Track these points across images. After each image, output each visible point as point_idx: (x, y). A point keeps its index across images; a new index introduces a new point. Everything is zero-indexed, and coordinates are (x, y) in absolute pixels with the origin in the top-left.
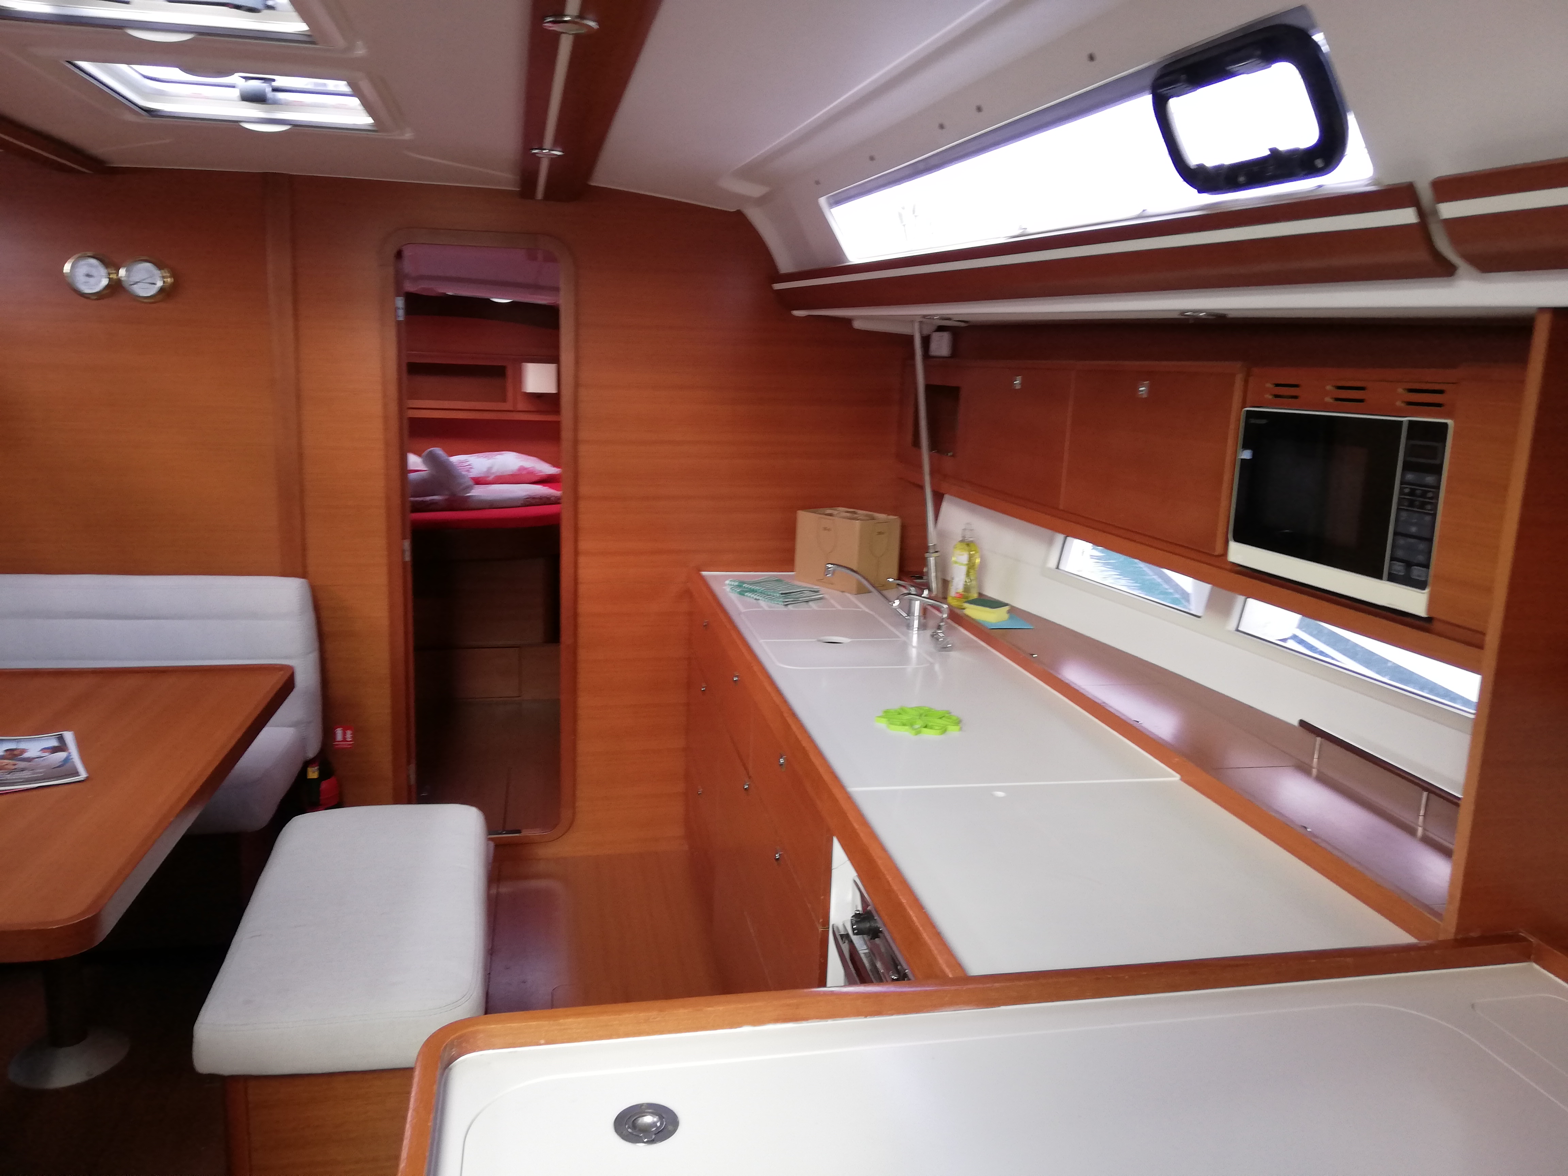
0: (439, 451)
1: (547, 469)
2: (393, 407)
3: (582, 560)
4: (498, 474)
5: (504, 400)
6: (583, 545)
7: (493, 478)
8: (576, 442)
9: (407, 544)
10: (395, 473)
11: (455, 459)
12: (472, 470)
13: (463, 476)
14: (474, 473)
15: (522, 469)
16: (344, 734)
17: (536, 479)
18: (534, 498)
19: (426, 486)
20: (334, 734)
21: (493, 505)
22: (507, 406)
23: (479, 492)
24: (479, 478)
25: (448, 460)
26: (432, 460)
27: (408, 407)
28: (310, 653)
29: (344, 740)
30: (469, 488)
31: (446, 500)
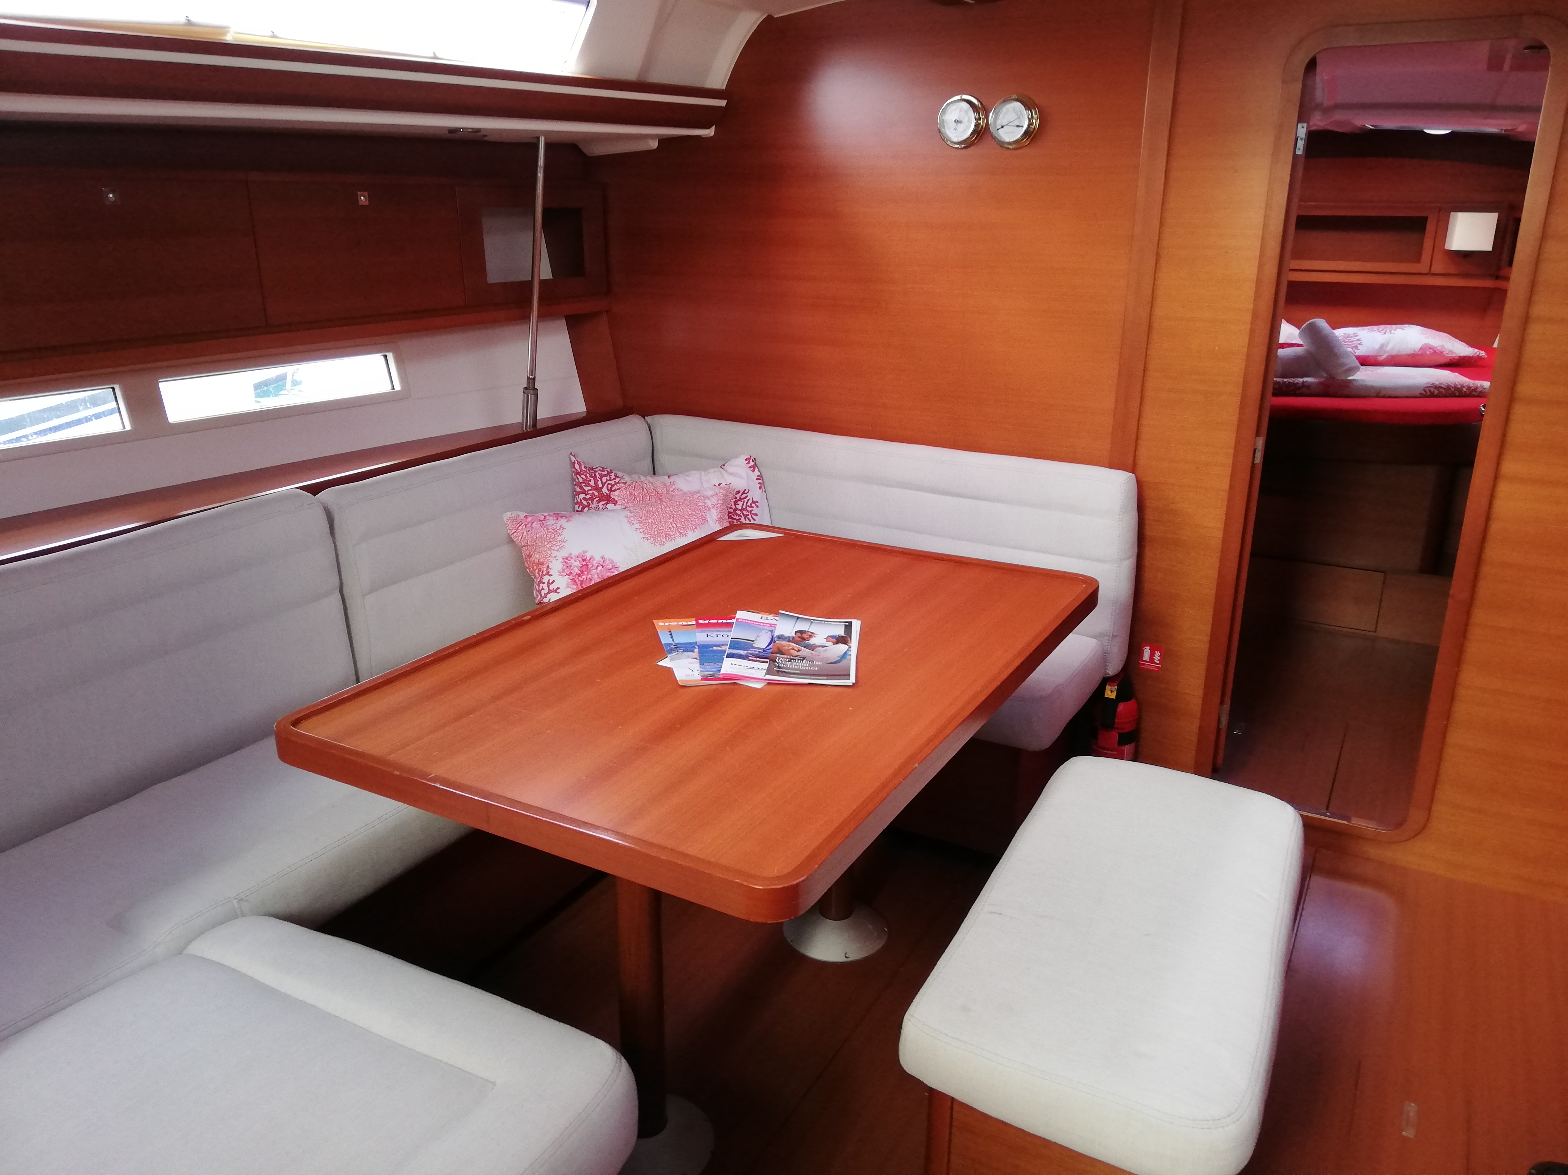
0: (1322, 323)
1: (1460, 349)
2: (1271, 269)
3: (1503, 488)
4: (1394, 353)
5: (1418, 260)
6: (1509, 467)
7: (1386, 357)
8: (1526, 320)
9: (1260, 443)
10: (1260, 352)
11: (1340, 333)
12: (1359, 347)
13: (1347, 354)
14: (1362, 351)
15: (1425, 348)
16: (1152, 655)
17: (1442, 361)
18: (1438, 387)
19: (1298, 366)
20: (1141, 654)
21: (1379, 393)
22: (1423, 267)
23: (1365, 376)
24: (1368, 356)
25: (1333, 333)
26: (1313, 334)
27: (1291, 268)
28: (1128, 558)
29: (1152, 660)
30: (1352, 370)
31: (1321, 383)
